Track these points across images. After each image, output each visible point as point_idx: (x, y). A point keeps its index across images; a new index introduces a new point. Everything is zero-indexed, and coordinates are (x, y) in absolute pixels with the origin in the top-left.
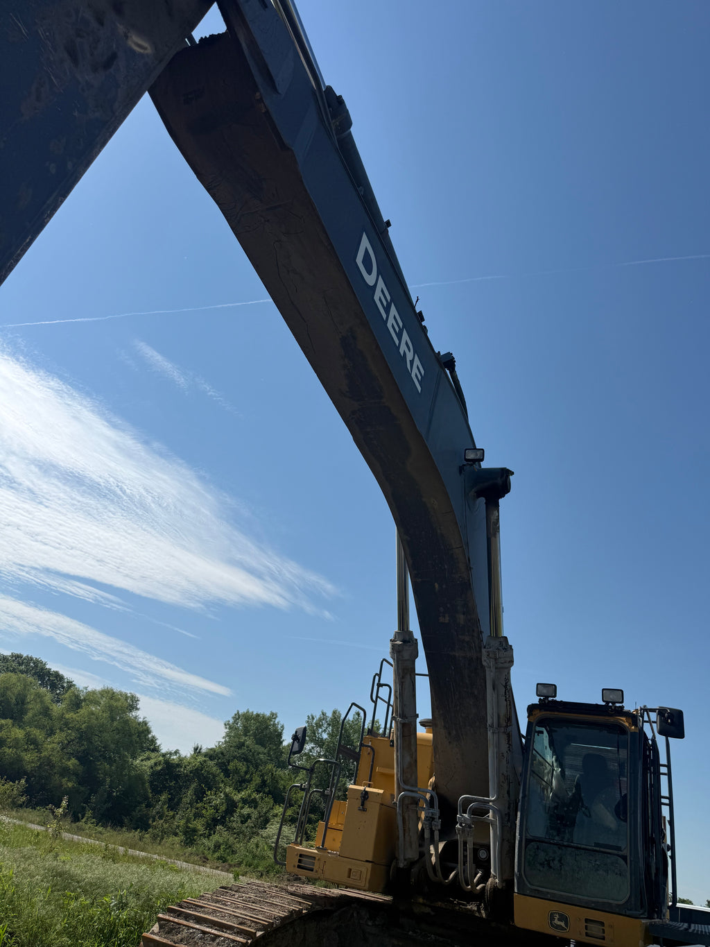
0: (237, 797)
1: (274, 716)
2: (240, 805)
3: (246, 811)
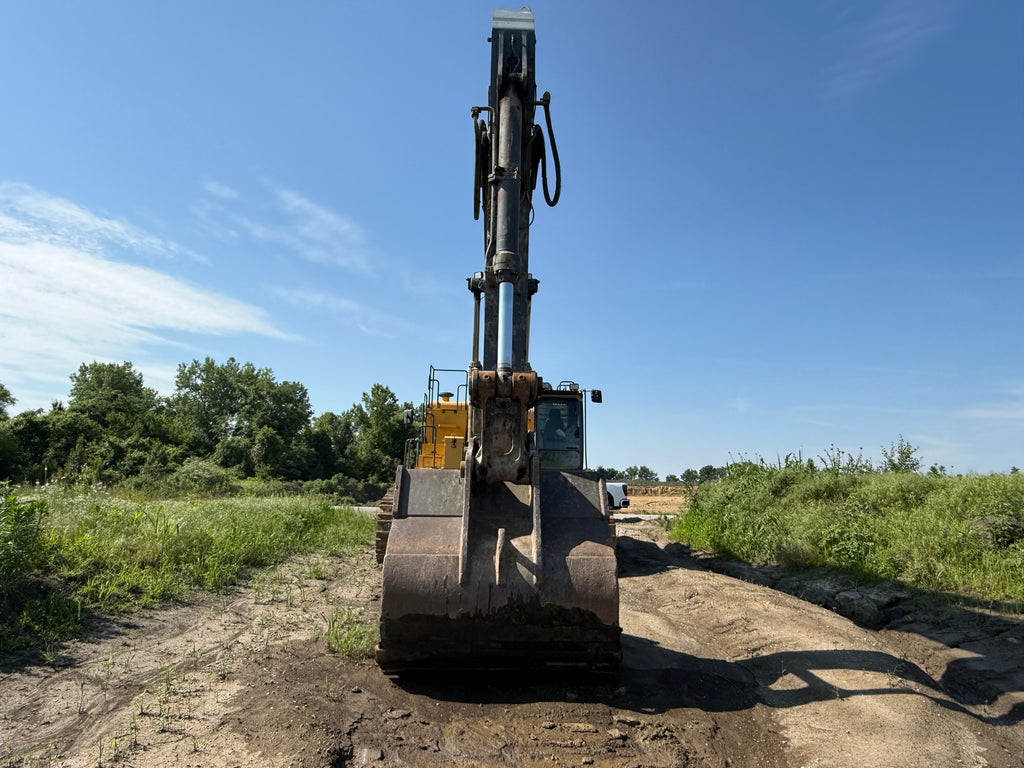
0: (124, 444)
1: (128, 365)
2: (130, 450)
3: (137, 454)
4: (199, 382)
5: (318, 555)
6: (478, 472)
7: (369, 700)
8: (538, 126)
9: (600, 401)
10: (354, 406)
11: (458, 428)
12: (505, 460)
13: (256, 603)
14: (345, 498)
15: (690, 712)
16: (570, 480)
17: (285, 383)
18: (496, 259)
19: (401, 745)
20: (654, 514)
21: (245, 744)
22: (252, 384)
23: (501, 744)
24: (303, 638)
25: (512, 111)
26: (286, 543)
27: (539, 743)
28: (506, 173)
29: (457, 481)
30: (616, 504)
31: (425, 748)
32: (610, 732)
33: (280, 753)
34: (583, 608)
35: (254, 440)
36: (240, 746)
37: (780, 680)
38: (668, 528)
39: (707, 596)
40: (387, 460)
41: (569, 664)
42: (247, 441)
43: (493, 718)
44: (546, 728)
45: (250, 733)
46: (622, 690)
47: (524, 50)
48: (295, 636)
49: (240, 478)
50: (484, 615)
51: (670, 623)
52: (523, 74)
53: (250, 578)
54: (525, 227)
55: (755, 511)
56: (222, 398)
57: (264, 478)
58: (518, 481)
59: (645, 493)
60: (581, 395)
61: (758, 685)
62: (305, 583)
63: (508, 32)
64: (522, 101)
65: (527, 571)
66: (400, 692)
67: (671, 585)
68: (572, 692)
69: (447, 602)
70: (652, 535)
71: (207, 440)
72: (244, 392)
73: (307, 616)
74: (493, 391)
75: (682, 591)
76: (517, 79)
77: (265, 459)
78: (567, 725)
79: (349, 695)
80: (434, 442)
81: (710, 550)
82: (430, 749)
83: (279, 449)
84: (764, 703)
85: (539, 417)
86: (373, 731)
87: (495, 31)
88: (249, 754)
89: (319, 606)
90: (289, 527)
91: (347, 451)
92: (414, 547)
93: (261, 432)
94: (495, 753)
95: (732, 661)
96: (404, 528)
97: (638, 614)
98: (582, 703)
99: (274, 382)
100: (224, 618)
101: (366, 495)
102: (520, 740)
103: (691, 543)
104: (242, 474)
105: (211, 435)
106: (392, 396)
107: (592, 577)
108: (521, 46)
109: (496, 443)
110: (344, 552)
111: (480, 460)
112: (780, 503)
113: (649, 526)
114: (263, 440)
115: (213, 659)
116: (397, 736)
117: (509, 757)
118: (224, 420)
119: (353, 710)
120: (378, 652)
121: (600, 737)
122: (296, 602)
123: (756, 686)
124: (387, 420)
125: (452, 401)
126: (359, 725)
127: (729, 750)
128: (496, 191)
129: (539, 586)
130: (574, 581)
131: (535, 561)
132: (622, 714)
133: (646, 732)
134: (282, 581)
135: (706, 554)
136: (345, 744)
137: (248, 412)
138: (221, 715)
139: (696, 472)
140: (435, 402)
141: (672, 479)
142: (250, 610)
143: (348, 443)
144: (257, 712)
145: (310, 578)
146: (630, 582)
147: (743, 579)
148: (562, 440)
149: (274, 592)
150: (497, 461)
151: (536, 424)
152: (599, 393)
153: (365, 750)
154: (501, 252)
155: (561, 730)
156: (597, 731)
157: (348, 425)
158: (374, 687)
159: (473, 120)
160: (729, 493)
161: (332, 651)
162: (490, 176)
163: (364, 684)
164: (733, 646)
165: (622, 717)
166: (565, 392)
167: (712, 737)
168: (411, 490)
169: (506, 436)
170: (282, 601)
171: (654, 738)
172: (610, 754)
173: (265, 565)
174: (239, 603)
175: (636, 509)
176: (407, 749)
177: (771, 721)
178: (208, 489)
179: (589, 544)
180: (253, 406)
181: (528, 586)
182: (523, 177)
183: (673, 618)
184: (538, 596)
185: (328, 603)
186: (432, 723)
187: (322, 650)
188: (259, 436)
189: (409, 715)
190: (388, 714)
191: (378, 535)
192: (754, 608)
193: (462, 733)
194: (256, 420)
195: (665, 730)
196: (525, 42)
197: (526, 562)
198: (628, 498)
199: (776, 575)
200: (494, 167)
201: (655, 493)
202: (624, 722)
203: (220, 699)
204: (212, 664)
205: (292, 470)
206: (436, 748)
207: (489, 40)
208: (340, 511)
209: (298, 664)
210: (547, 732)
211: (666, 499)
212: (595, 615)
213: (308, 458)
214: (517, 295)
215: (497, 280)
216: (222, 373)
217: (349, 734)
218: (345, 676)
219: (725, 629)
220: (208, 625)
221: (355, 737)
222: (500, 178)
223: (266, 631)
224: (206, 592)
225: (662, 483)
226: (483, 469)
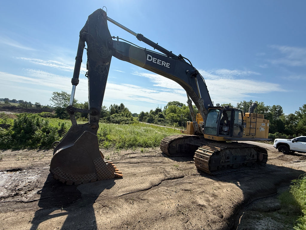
4: (242, 107)
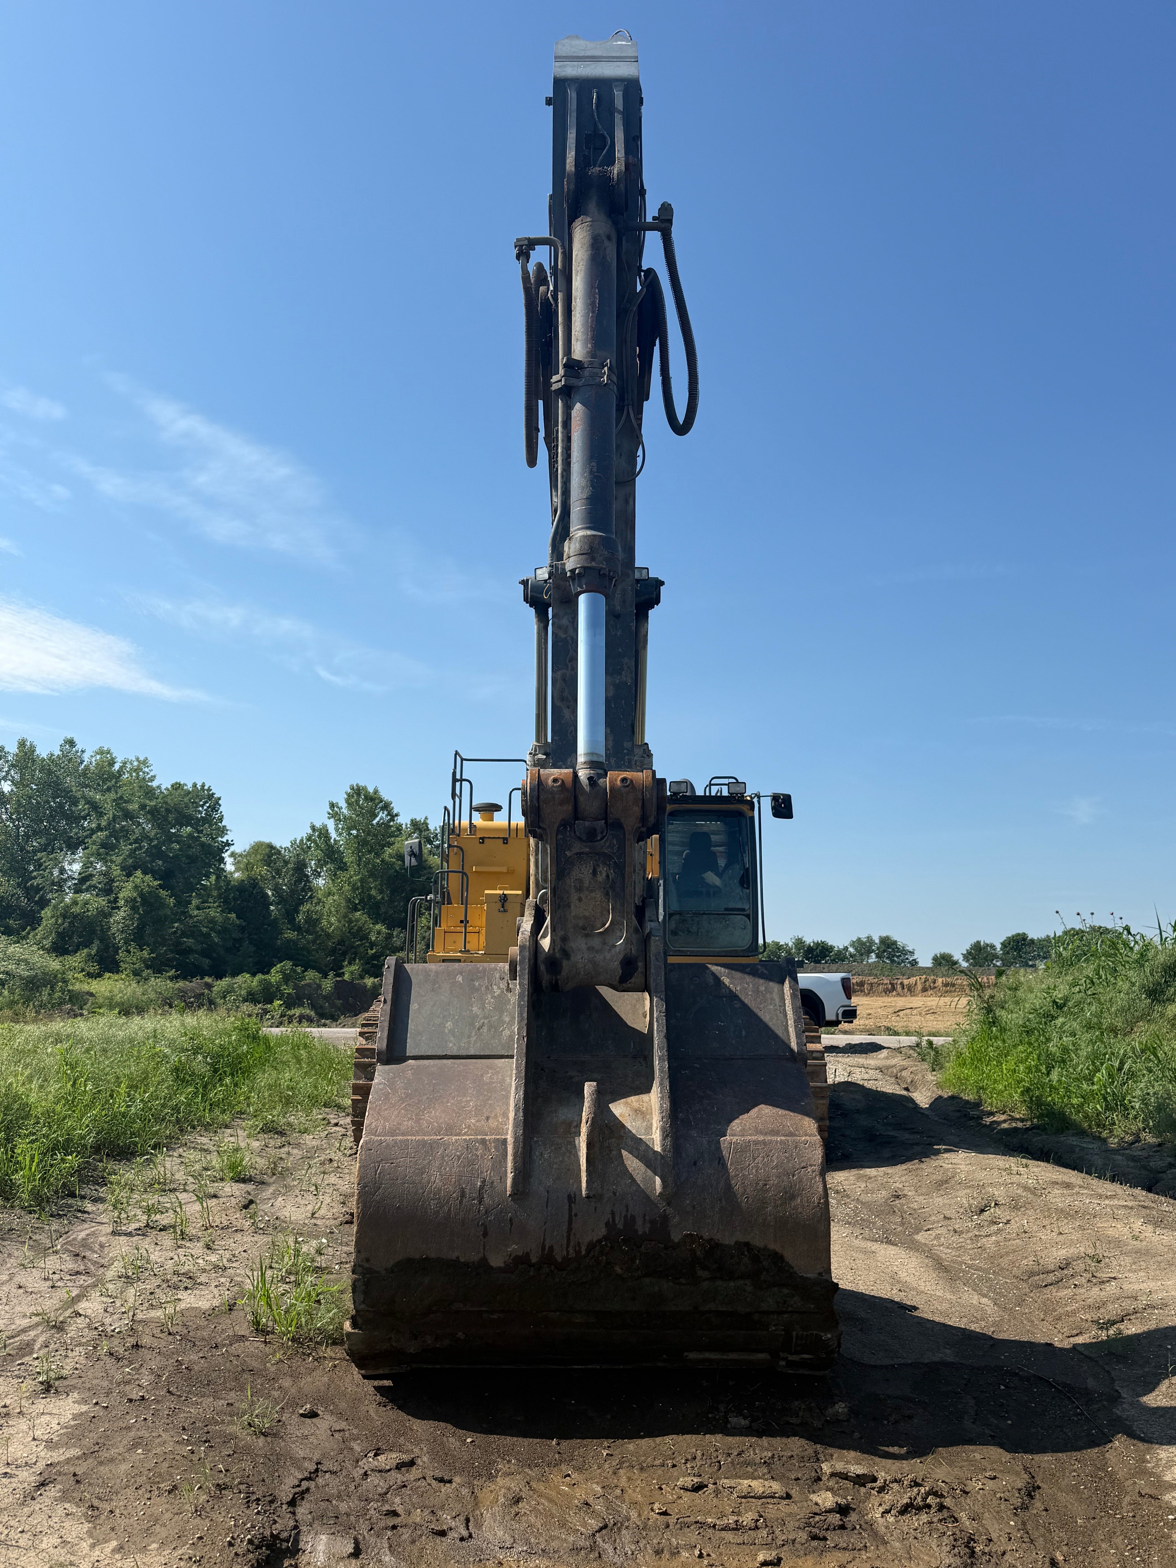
4: (7, 787)
5: (240, 1132)
6: (542, 968)
7: (333, 1432)
8: (650, 272)
9: (790, 816)
10: (313, 828)
11: (511, 872)
12: (596, 942)
13: (114, 1233)
14: (297, 1012)
15: (977, 1453)
16: (726, 981)
17: (177, 786)
18: (571, 548)
19: (394, 1527)
20: (908, 1034)
21: (87, 1526)
22: (109, 789)
23: (594, 1524)
24: (204, 1304)
25: (596, 246)
26: (176, 1109)
27: (672, 1520)
28: (586, 373)
29: (503, 985)
30: (830, 1016)
31: (442, 1533)
32: (814, 1498)
33: (154, 1546)
34: (758, 1242)
35: (116, 900)
36: (76, 1529)
37: (1164, 1386)
38: (937, 1065)
39: (1016, 1208)
40: (379, 933)
41: (733, 1356)
42: (102, 901)
43: (579, 1469)
44: (686, 1489)
45: (96, 1503)
46: (841, 1408)
47: (618, 120)
48: (189, 1300)
49: (90, 975)
50: (559, 1260)
51: (940, 1266)
52: (617, 169)
53: (103, 1182)
54: (628, 480)
55: (1114, 1030)
56: (52, 817)
57: (136, 973)
58: (623, 984)
59: (891, 990)
60: (752, 804)
61: (1120, 1396)
62: (211, 1191)
63: (585, 85)
64: (615, 223)
65: (643, 1167)
66: (393, 1414)
67: (943, 1184)
68: (740, 1414)
69: (485, 1234)
70: (903, 1079)
71: (24, 901)
72: (95, 807)
73: (213, 1258)
74: (569, 808)
75: (963, 1197)
76: (606, 178)
77: (138, 937)
78: (727, 1482)
79: (292, 1420)
80: (465, 902)
81: (1021, 1112)
82: (452, 1534)
83: (166, 917)
84: (1132, 1435)
85: (669, 848)
86: (339, 1497)
87: (560, 83)
88: (93, 1546)
89: (238, 1236)
90: (182, 1076)
91: (301, 918)
92: (418, 1121)
93: (130, 885)
94: (582, 1543)
95: (1066, 1344)
96: (399, 1084)
97: (875, 1246)
98: (760, 1436)
99: (154, 784)
100: (52, 1263)
101: (339, 1002)
102: (634, 1514)
103: (984, 1097)
104: (94, 968)
105: (31, 892)
106: (387, 806)
107: (774, 1181)
108: (611, 110)
109: (579, 909)
110: (290, 1124)
111: (546, 943)
112: (1162, 1015)
113: (897, 1061)
114: (134, 900)
115: (27, 1348)
116: (387, 1507)
117: (611, 1551)
118: (57, 862)
119: (302, 1454)
120: (349, 1334)
121: (794, 1508)
122: (191, 1231)
123: (1115, 1398)
124: (377, 855)
125: (500, 820)
126: (312, 1484)
127: (1059, 1535)
128: (568, 409)
129: (670, 1196)
130: (737, 1188)
131: (658, 1148)
132: (840, 1459)
133: (888, 1497)
134: (166, 1187)
135: (1013, 1119)
136: (283, 1525)
137: (104, 845)
138: (41, 1465)
139: (993, 947)
140: (465, 822)
141: (944, 961)
142: (102, 1246)
143: (301, 902)
144: (112, 1460)
145: (222, 1179)
146: (859, 1178)
147: (1089, 1173)
148: (715, 892)
149: (149, 1211)
150: (579, 944)
151: (662, 863)
152: (787, 799)
153: (323, 1537)
154: (579, 532)
155: (717, 1492)
156: (788, 1496)
157: (300, 866)
158: (343, 1405)
159: (517, 266)
160: (1059, 995)
161: (260, 1329)
162: (555, 378)
163: (322, 1399)
164: (1068, 1314)
165: (840, 1467)
166: (719, 799)
167: (1025, 1507)
168: (414, 1007)
169: (599, 895)
170: (163, 1229)
171: (904, 1510)
172: (815, 1543)
173: (133, 1154)
174: (81, 1232)
175: (870, 1023)
176: (406, 1534)
177: (1143, 1472)
178: (27, 1001)
179: (765, 1110)
180: (114, 834)
181: (645, 1197)
182: (620, 377)
183: (946, 1254)
184: (665, 1218)
185: (257, 1230)
186: (457, 1479)
187: (244, 1329)
188: (127, 891)
189: (412, 1463)
190: (370, 1462)
191: (356, 1089)
192: (1110, 1232)
193: (517, 1500)
194: (119, 860)
195: (928, 1494)
196: (619, 103)
197: (640, 1148)
198: (855, 1000)
199: (1157, 1163)
200: (562, 359)
201: (911, 990)
202: (844, 1476)
203: (38, 1433)
204: (26, 1359)
205: (192, 958)
206: (465, 1533)
207: (549, 102)
208: (282, 1041)
209: (194, 1357)
210: (687, 1497)
211: (932, 1001)
212: (781, 1258)
213: (224, 931)
214: (613, 616)
215: (574, 588)
216: (50, 767)
217: (292, 1503)
218: (286, 1383)
219: (1051, 1278)
220: (19, 1279)
221: (302, 1510)
222: (573, 381)
223: (131, 1291)
224: (18, 1211)
225: (924, 970)
226: (553, 962)
